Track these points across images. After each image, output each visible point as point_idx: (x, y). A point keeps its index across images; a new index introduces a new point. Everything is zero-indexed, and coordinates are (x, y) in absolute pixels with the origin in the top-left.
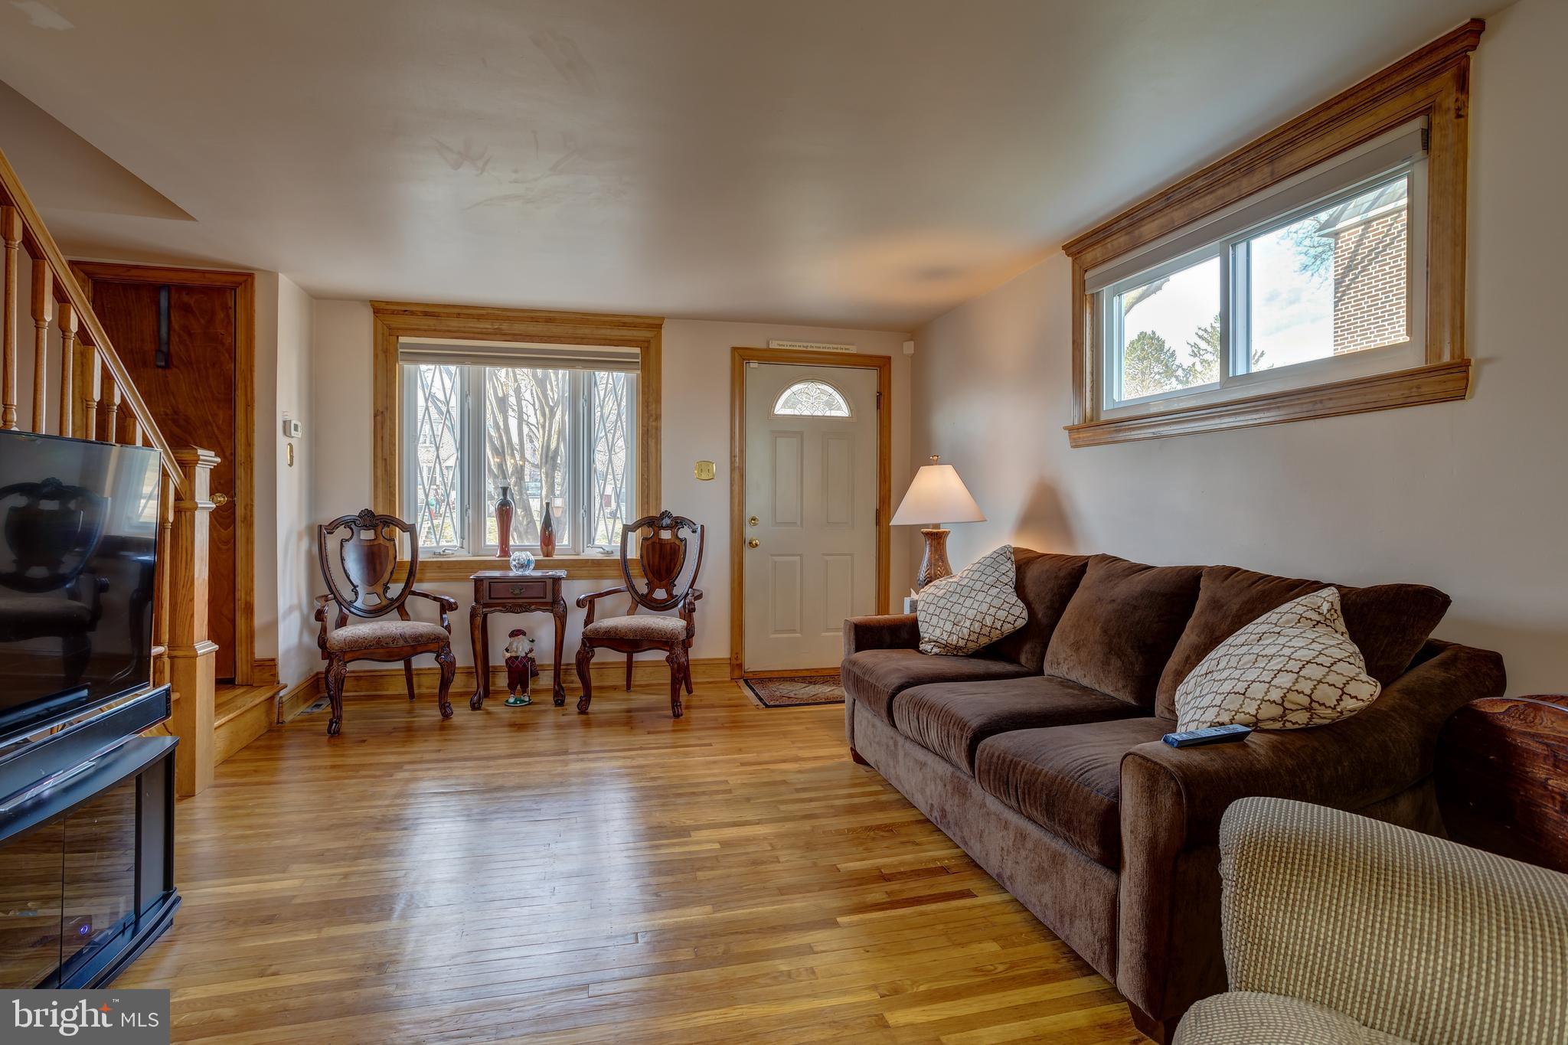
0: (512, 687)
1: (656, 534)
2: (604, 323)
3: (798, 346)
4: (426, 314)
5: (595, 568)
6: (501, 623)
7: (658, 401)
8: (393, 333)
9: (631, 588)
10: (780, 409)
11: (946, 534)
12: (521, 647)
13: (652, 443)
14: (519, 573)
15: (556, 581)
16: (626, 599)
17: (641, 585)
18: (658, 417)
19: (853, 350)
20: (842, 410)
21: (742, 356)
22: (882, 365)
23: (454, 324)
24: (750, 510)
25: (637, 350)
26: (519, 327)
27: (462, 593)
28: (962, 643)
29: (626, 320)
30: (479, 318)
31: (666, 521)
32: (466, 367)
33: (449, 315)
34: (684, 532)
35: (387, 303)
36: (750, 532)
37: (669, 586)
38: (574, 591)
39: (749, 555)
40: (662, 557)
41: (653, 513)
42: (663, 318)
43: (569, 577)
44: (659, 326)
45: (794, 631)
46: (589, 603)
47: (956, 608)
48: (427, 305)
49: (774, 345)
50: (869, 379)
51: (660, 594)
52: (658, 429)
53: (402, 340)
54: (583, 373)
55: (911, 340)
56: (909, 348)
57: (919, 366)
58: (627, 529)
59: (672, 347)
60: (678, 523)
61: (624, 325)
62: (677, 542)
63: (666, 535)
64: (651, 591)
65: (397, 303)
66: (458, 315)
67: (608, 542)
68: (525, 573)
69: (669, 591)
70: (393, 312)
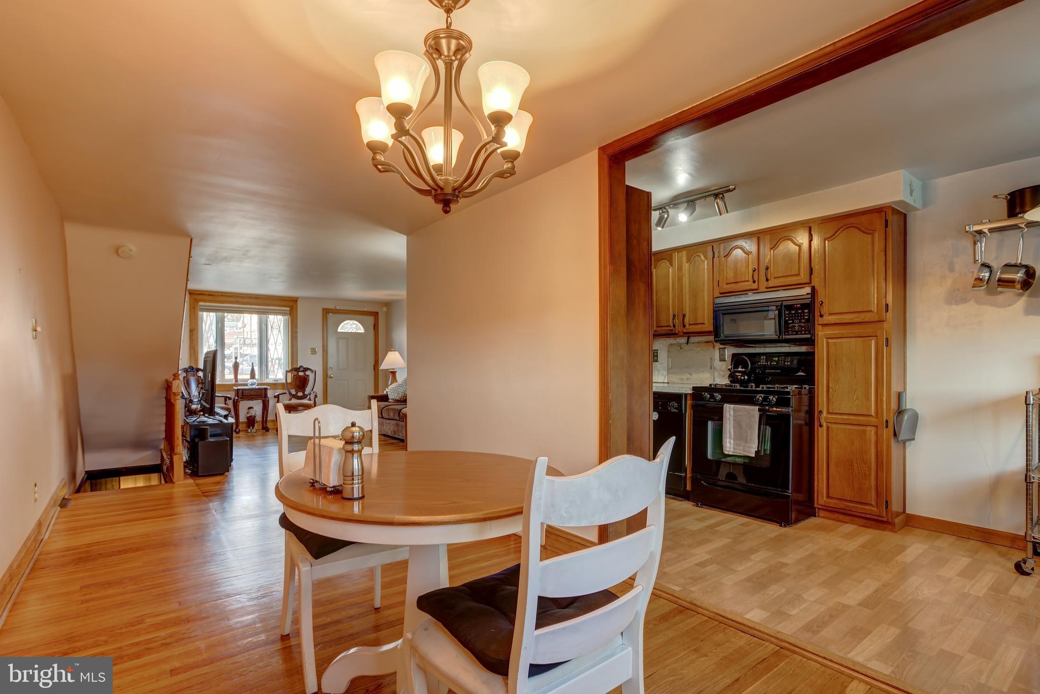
1: (298, 373)
2: (276, 299)
3: (347, 308)
4: (210, 295)
5: (275, 385)
7: (296, 327)
8: (197, 301)
9: (290, 393)
10: (340, 330)
11: (396, 371)
12: (252, 413)
13: (295, 341)
14: (251, 387)
15: (266, 389)
16: (288, 396)
17: (293, 392)
18: (296, 333)
19: (365, 310)
20: (362, 330)
21: (326, 312)
22: (375, 315)
23: (222, 299)
24: (330, 365)
25: (289, 309)
26: (245, 300)
27: (231, 395)
28: (400, 399)
29: (285, 299)
31: (301, 369)
32: (218, 313)
33: (218, 296)
34: (308, 373)
35: (195, 291)
36: (329, 373)
37: (304, 391)
38: (270, 394)
39: (329, 381)
40: (300, 381)
41: (295, 366)
42: (298, 298)
43: (270, 389)
44: (297, 301)
46: (277, 397)
47: (398, 390)
48: (210, 292)
49: (338, 308)
50: (371, 320)
51: (300, 394)
52: (296, 337)
53: (200, 304)
54: (264, 316)
55: (386, 306)
56: (385, 309)
57: (388, 315)
58: (287, 372)
59: (301, 307)
60: (306, 369)
61: (284, 300)
62: (306, 376)
63: (301, 374)
64: (297, 393)
65: (199, 291)
66: (222, 296)
67: (276, 377)
68: (254, 387)
69: (304, 393)
70: (197, 294)
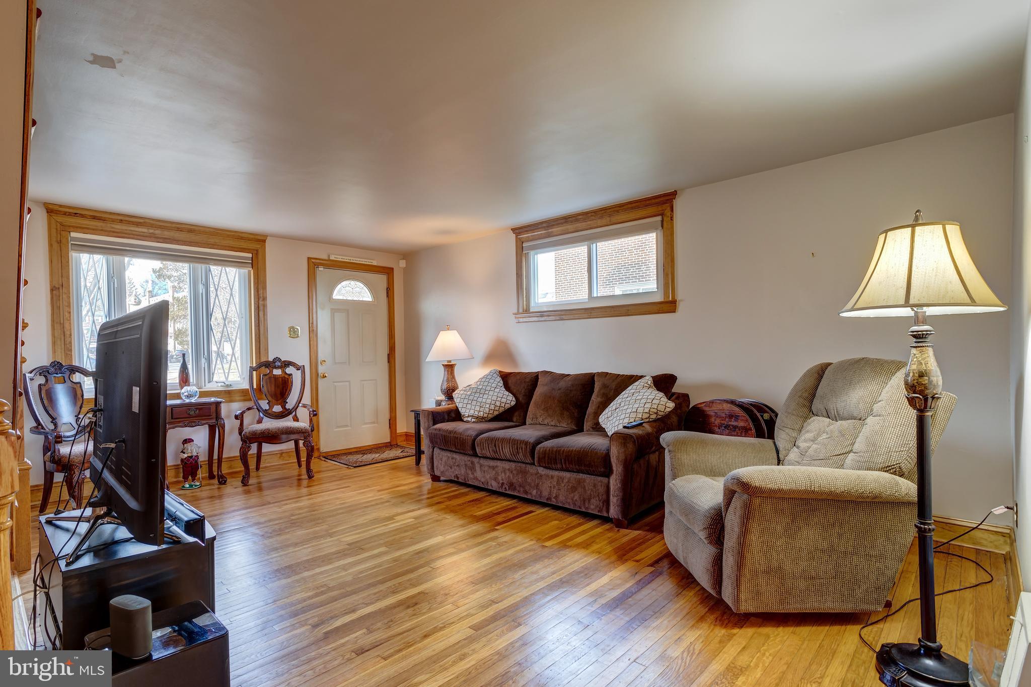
0: (185, 478)
1: (271, 372)
2: (228, 236)
3: (346, 259)
4: (94, 218)
5: (229, 394)
7: (265, 288)
8: (68, 228)
9: (260, 407)
10: (336, 296)
11: (455, 365)
12: (192, 450)
13: (261, 314)
14: (187, 401)
15: (218, 404)
16: (259, 414)
17: (264, 404)
18: (265, 299)
19: (375, 263)
20: (366, 296)
21: (313, 265)
22: (388, 272)
23: (118, 227)
24: (321, 357)
25: (250, 255)
26: (167, 234)
28: (485, 415)
29: (243, 235)
30: (138, 224)
31: (277, 363)
32: (111, 257)
33: (113, 221)
34: (290, 370)
35: (61, 206)
36: (321, 369)
37: (283, 403)
38: (230, 410)
39: (321, 382)
40: (276, 386)
41: (263, 359)
42: (267, 236)
44: (264, 241)
45: (347, 426)
46: (240, 417)
47: (480, 400)
48: (96, 211)
49: (332, 258)
50: (382, 279)
51: (277, 409)
52: (265, 306)
53: (73, 234)
54: (201, 266)
55: (403, 259)
56: (403, 263)
57: (410, 274)
58: (252, 369)
59: (271, 254)
60: (288, 364)
61: (242, 238)
62: (286, 376)
63: (277, 372)
64: (271, 407)
65: (70, 207)
66: (121, 221)
67: (227, 378)
68: (193, 400)
69: (284, 407)
70: (65, 214)
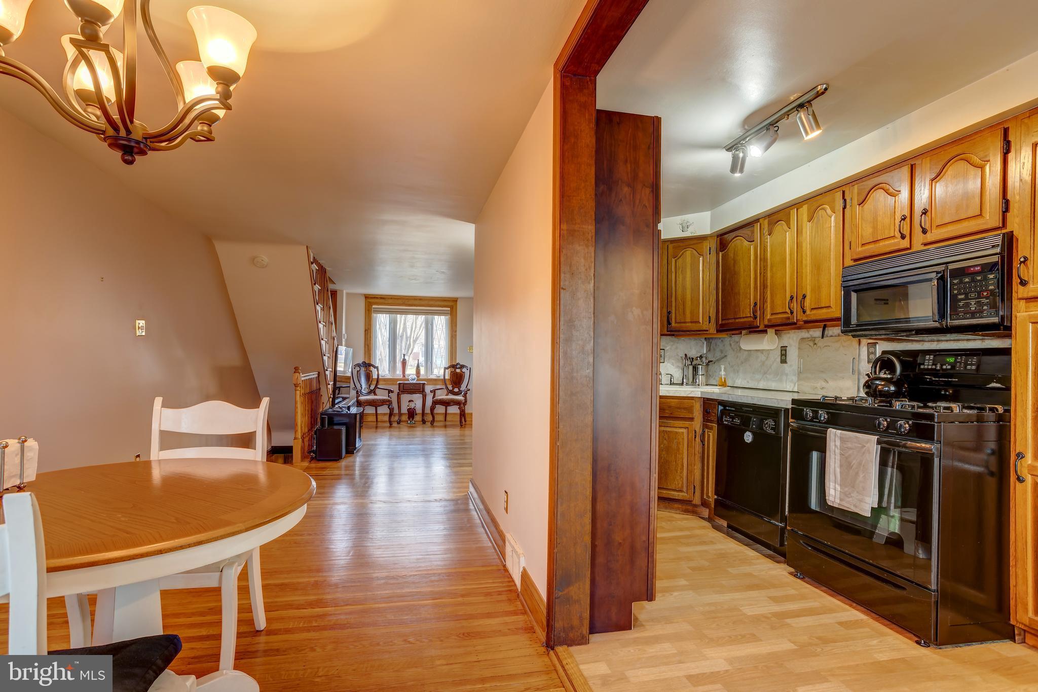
0: (409, 418)
1: (455, 370)
2: (438, 300)
4: (381, 298)
5: (434, 381)
6: (405, 398)
7: (456, 326)
8: (371, 304)
9: (447, 388)
12: (412, 405)
13: (454, 340)
14: (412, 382)
15: (424, 384)
16: (445, 391)
17: (450, 387)
18: (456, 331)
23: (390, 301)
25: (449, 309)
26: (410, 302)
27: (395, 389)
30: (398, 299)
31: (458, 366)
32: (391, 315)
34: (464, 370)
35: (370, 295)
37: (459, 387)
38: (428, 389)
40: (457, 378)
41: (452, 363)
42: (458, 298)
43: (427, 385)
44: (457, 301)
46: (434, 392)
48: (382, 295)
51: (456, 390)
52: (456, 335)
53: (373, 306)
54: (430, 317)
58: (445, 369)
59: (460, 308)
60: (462, 367)
61: (445, 300)
62: (462, 373)
63: (458, 371)
64: (453, 389)
65: (373, 295)
66: (391, 298)
67: (439, 373)
68: (414, 382)
69: (459, 390)
70: (371, 298)
